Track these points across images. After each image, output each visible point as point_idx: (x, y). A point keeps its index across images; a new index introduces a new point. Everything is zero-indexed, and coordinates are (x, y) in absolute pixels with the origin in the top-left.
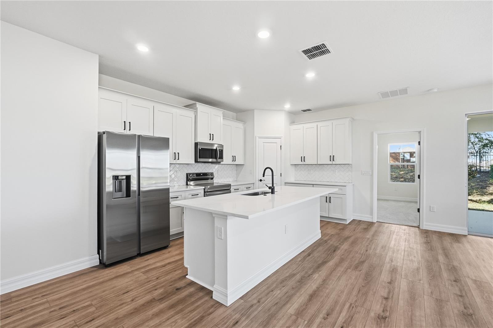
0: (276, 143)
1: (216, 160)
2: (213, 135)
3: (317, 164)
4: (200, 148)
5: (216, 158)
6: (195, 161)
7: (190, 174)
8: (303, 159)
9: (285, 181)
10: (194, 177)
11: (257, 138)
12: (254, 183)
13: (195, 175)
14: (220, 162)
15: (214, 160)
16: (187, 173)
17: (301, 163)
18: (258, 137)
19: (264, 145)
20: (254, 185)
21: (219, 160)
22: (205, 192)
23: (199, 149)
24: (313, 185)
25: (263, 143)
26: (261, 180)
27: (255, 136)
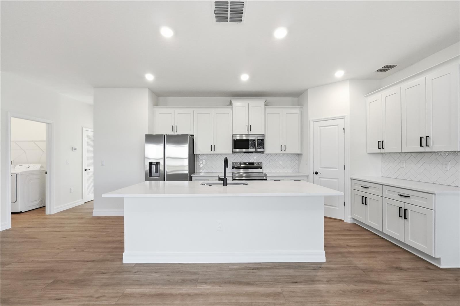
0: (337, 125)
1: (255, 150)
2: (251, 125)
4: (235, 140)
6: (232, 152)
9: (350, 176)
11: (311, 122)
12: (307, 176)
17: (378, 151)
18: (312, 120)
19: (320, 129)
21: (259, 150)
22: (233, 179)
25: (319, 127)
26: (316, 173)
27: (309, 120)
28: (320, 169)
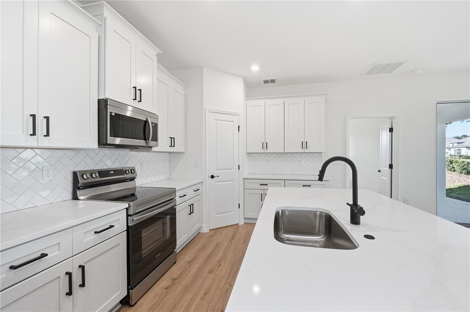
0: (233, 121)
1: (147, 143)
2: (140, 90)
3: (283, 152)
4: (113, 114)
5: (145, 139)
6: (99, 144)
7: (83, 173)
8: (265, 145)
9: (244, 176)
10: (93, 180)
11: (207, 111)
12: (202, 182)
13: (97, 175)
14: (151, 147)
15: (142, 142)
16: (76, 170)
17: (262, 151)
18: (209, 109)
19: (217, 123)
20: (202, 185)
21: (151, 143)
22: (128, 215)
23: (111, 115)
24: (285, 180)
25: (216, 120)
26: (212, 177)
27: (204, 108)
28: (216, 171)
